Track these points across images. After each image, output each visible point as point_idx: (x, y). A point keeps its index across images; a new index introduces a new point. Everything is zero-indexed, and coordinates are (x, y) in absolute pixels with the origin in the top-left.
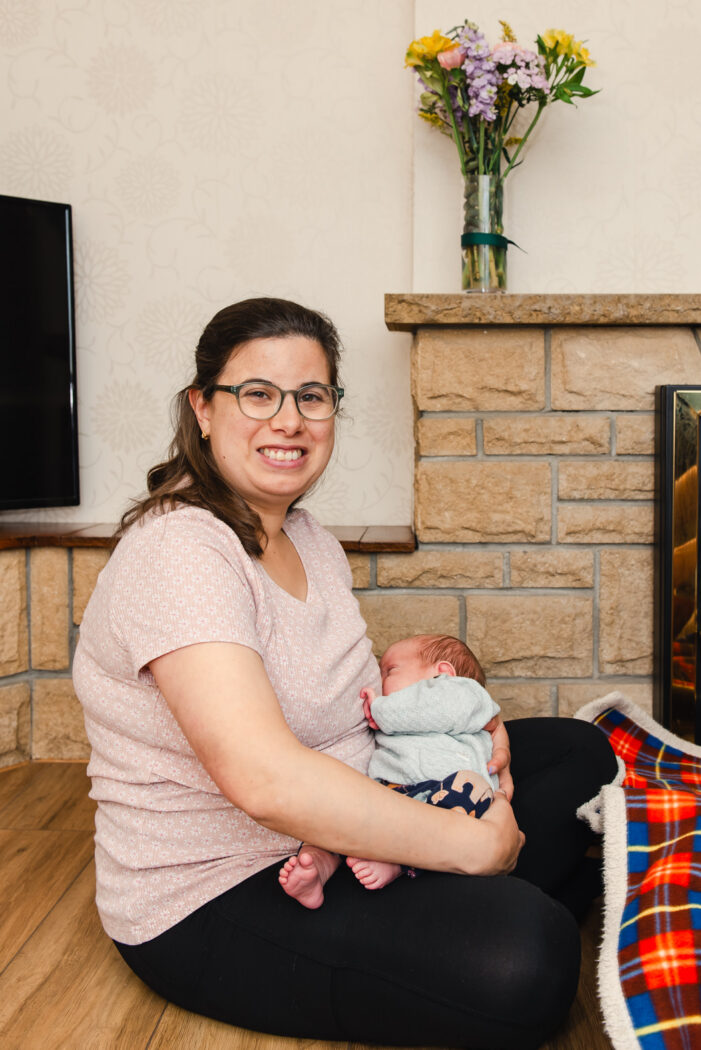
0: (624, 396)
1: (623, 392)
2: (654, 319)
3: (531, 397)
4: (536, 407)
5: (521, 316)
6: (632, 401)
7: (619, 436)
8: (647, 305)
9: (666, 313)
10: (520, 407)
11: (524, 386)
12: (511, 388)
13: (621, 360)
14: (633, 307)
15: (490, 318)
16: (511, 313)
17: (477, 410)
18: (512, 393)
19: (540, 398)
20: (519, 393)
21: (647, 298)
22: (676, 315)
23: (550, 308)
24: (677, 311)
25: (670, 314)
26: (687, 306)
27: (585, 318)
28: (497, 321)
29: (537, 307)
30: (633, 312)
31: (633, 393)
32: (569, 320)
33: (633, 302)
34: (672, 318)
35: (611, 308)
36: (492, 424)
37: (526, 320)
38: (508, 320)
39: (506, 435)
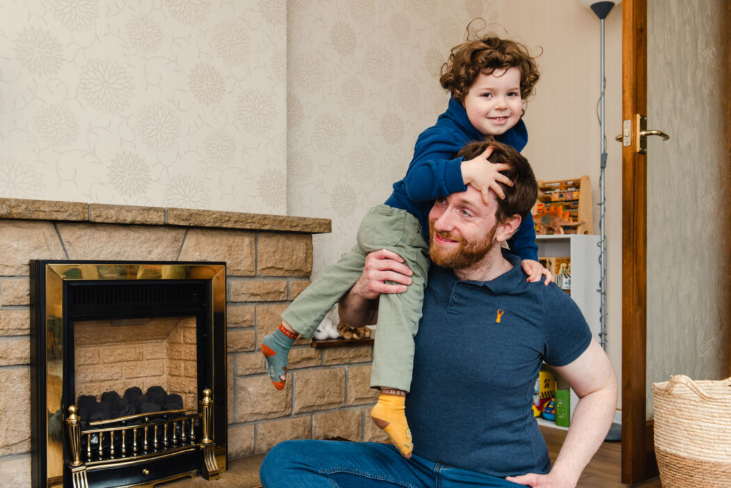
0: (7, 266)
1: (5, 264)
2: (29, 216)
6: (13, 270)
7: (3, 293)
8: (24, 206)
9: (37, 212)
13: (5, 242)
14: (14, 207)
21: (24, 202)
22: (44, 214)
24: (45, 212)
25: (40, 213)
26: (51, 209)
30: (14, 211)
31: (13, 264)
33: (13, 204)
34: (42, 216)
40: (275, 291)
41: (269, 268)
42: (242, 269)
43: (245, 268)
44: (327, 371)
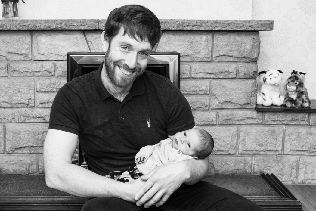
0: (59, 55)
1: (58, 54)
2: (66, 28)
3: (26, 56)
4: (28, 59)
5: (19, 27)
6: (62, 57)
7: (57, 69)
8: (64, 23)
9: (71, 26)
10: (23, 59)
11: (23, 52)
12: (19, 52)
13: (57, 43)
14: (59, 24)
15: (9, 28)
16: (16, 26)
17: (8, 60)
18: (20, 54)
19: (30, 56)
20: (22, 54)
21: (64, 21)
23: (29, 25)
24: (75, 26)
25: (72, 27)
26: (78, 24)
27: (42, 28)
28: (11, 29)
29: (25, 24)
30: (59, 26)
31: (62, 54)
32: (36, 29)
33: (59, 22)
34: (73, 28)
35: (51, 25)
36: (13, 65)
37: (21, 29)
38: (15, 29)
39: (17, 69)
40: (226, 71)
41: (222, 56)
42: (201, 56)
43: (203, 56)
44: (267, 128)
